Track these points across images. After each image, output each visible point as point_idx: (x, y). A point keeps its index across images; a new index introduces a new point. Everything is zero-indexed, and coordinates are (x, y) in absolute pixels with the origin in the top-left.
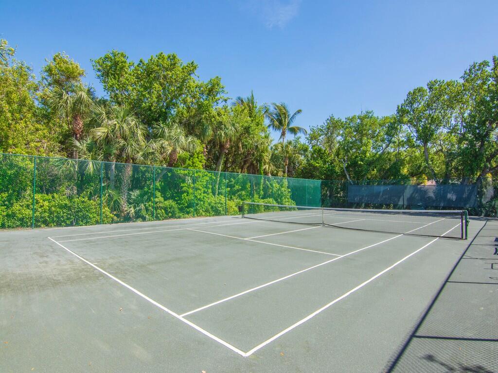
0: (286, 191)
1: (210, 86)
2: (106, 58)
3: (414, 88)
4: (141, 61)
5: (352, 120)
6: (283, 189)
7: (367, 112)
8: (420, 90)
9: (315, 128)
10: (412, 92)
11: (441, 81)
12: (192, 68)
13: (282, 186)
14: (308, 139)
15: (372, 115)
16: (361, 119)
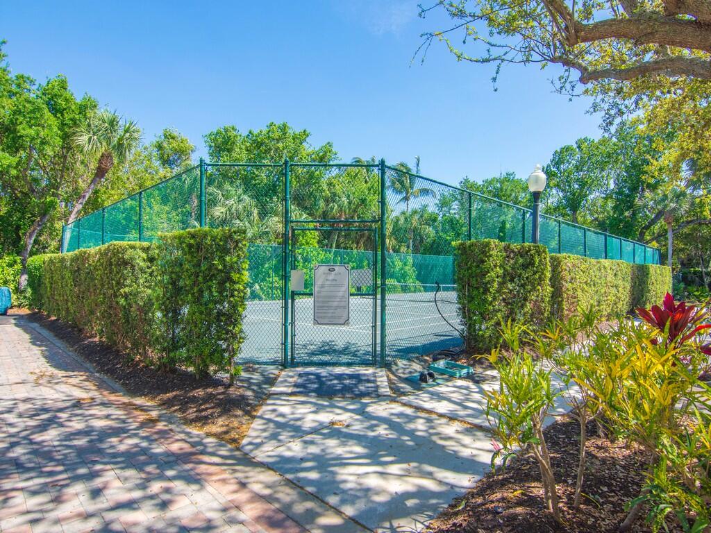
0: (409, 269)
1: (321, 154)
2: (217, 133)
3: (561, 147)
4: (250, 132)
5: (489, 182)
6: (407, 268)
7: (507, 174)
8: (567, 149)
9: (445, 193)
10: (559, 151)
11: (591, 140)
12: (305, 136)
13: (405, 264)
14: (438, 206)
15: (514, 177)
16: (500, 182)
